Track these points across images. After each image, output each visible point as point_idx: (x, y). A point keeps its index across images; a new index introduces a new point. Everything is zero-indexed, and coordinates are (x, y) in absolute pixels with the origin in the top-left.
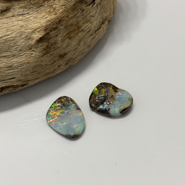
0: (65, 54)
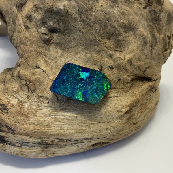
0: (137, 123)
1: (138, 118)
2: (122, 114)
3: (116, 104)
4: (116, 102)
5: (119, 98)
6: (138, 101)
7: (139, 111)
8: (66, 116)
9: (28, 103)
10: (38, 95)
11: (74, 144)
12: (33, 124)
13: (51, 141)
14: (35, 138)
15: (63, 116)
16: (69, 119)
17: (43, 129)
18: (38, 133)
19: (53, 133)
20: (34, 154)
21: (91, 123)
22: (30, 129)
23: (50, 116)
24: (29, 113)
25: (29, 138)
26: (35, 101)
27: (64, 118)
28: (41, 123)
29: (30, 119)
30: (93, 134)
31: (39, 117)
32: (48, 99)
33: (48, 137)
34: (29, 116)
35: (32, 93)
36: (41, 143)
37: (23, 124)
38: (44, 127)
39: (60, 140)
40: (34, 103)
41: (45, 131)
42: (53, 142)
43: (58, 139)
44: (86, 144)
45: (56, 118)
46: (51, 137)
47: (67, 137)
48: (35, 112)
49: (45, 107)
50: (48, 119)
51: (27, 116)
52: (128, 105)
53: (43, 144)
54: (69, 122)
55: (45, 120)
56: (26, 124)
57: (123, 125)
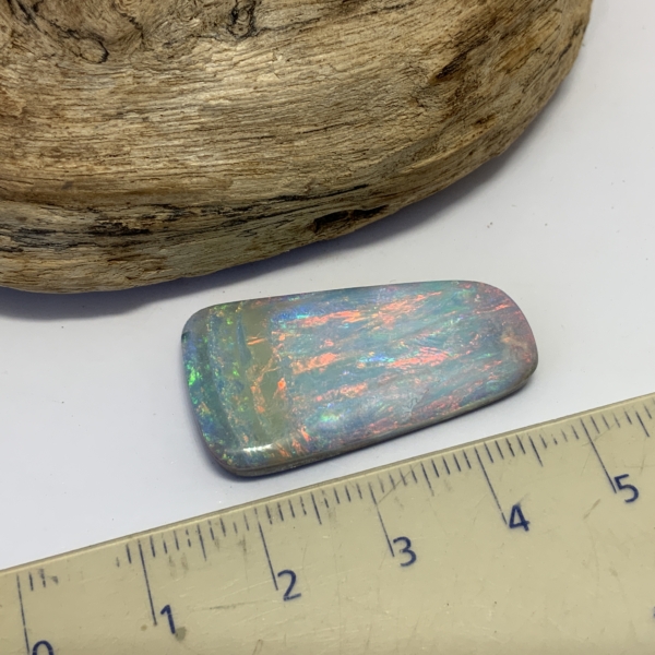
0: (490, 117)
1: (494, 94)
2: (426, 80)
3: (397, 39)
4: (396, 30)
5: (410, 12)
6: (494, 22)
7: (498, 65)
8: (186, 110)
9: (19, 67)
10: (58, 27)
11: (233, 223)
12: (55, 154)
13: (138, 218)
14: (71, 209)
15: (175, 111)
16: (203, 120)
17: (100, 169)
18: (79, 188)
19: (144, 185)
20: (79, 274)
21: (297, 130)
22: (45, 173)
23: (120, 115)
24: (29, 108)
25: (45, 211)
26: (46, 55)
27: (182, 119)
28: (88, 149)
29: (38, 134)
30: (311, 175)
31: (73, 121)
32: (100, 41)
33: (123, 202)
34: (33, 120)
35: (29, 18)
36: (102, 229)
37: (13, 157)
38: (100, 164)
39: (178, 212)
40: (44, 65)
41: (107, 180)
42: (149, 222)
43: (165, 206)
44: (288, 221)
45: (145, 120)
46: (137, 203)
47: (203, 196)
48: (54, 103)
49: (95, 79)
50: (115, 126)
51: (23, 120)
52: (447, 39)
53: (111, 234)
54: (205, 133)
55: (101, 132)
56: (25, 155)
57: (433, 131)
